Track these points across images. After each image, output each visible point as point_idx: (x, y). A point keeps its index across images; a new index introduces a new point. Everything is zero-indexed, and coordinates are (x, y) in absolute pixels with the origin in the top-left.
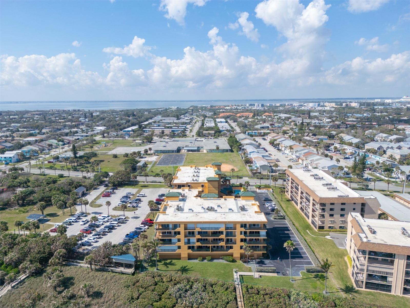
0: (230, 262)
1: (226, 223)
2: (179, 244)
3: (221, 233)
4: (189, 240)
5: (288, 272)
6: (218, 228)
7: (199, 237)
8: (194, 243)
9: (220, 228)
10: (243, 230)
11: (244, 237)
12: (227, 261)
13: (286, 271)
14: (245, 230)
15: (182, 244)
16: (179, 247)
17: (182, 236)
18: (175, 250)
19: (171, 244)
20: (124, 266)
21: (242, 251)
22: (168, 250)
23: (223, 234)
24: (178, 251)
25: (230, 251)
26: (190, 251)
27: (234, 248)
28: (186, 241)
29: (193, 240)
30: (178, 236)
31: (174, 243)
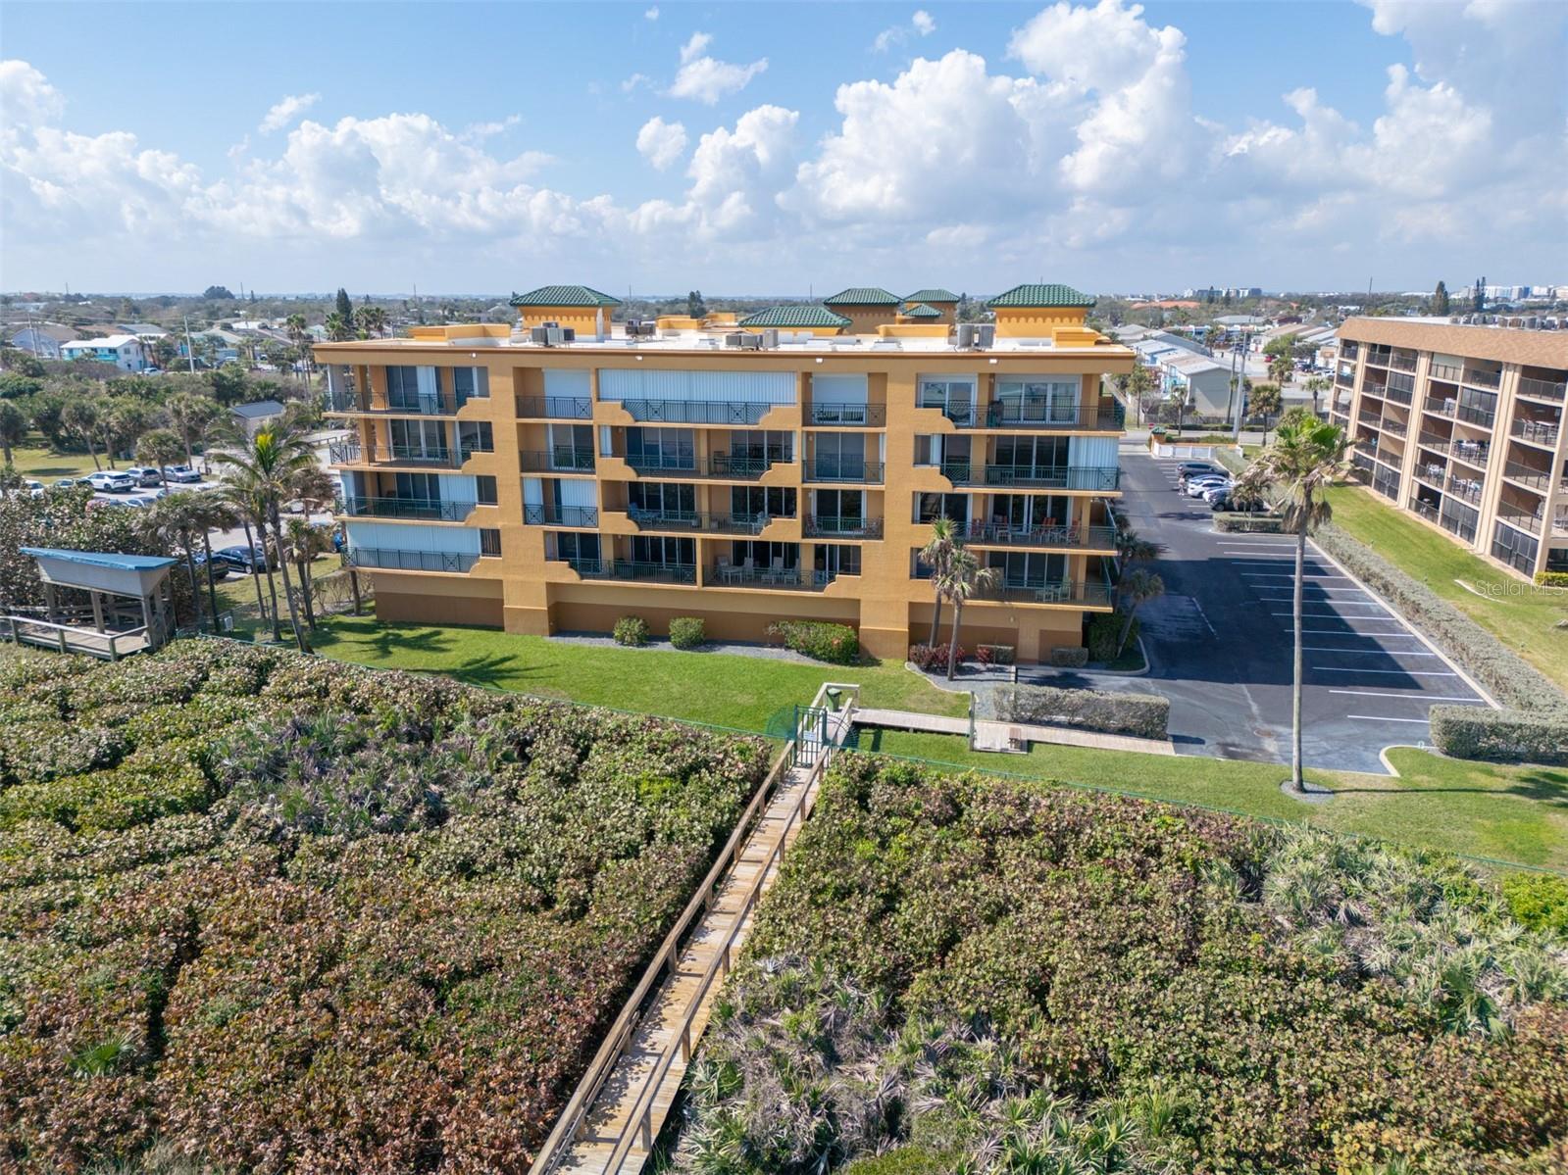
0: (831, 661)
1: (807, 366)
2: (486, 516)
3: (777, 448)
4: (553, 489)
5: (1270, 745)
6: (750, 410)
7: (619, 470)
8: (585, 514)
9: (768, 406)
10: (937, 424)
11: (943, 486)
12: (810, 653)
13: (1257, 740)
14: (949, 428)
15: (504, 515)
16: (491, 542)
17: (502, 461)
18: (460, 561)
19: (435, 511)
20: (97, 614)
21: (927, 592)
22: (422, 559)
23: (789, 460)
24: (485, 568)
25: (841, 586)
26: (564, 574)
27: (866, 563)
28: (535, 497)
29: (582, 491)
30: (480, 462)
31: (458, 511)
